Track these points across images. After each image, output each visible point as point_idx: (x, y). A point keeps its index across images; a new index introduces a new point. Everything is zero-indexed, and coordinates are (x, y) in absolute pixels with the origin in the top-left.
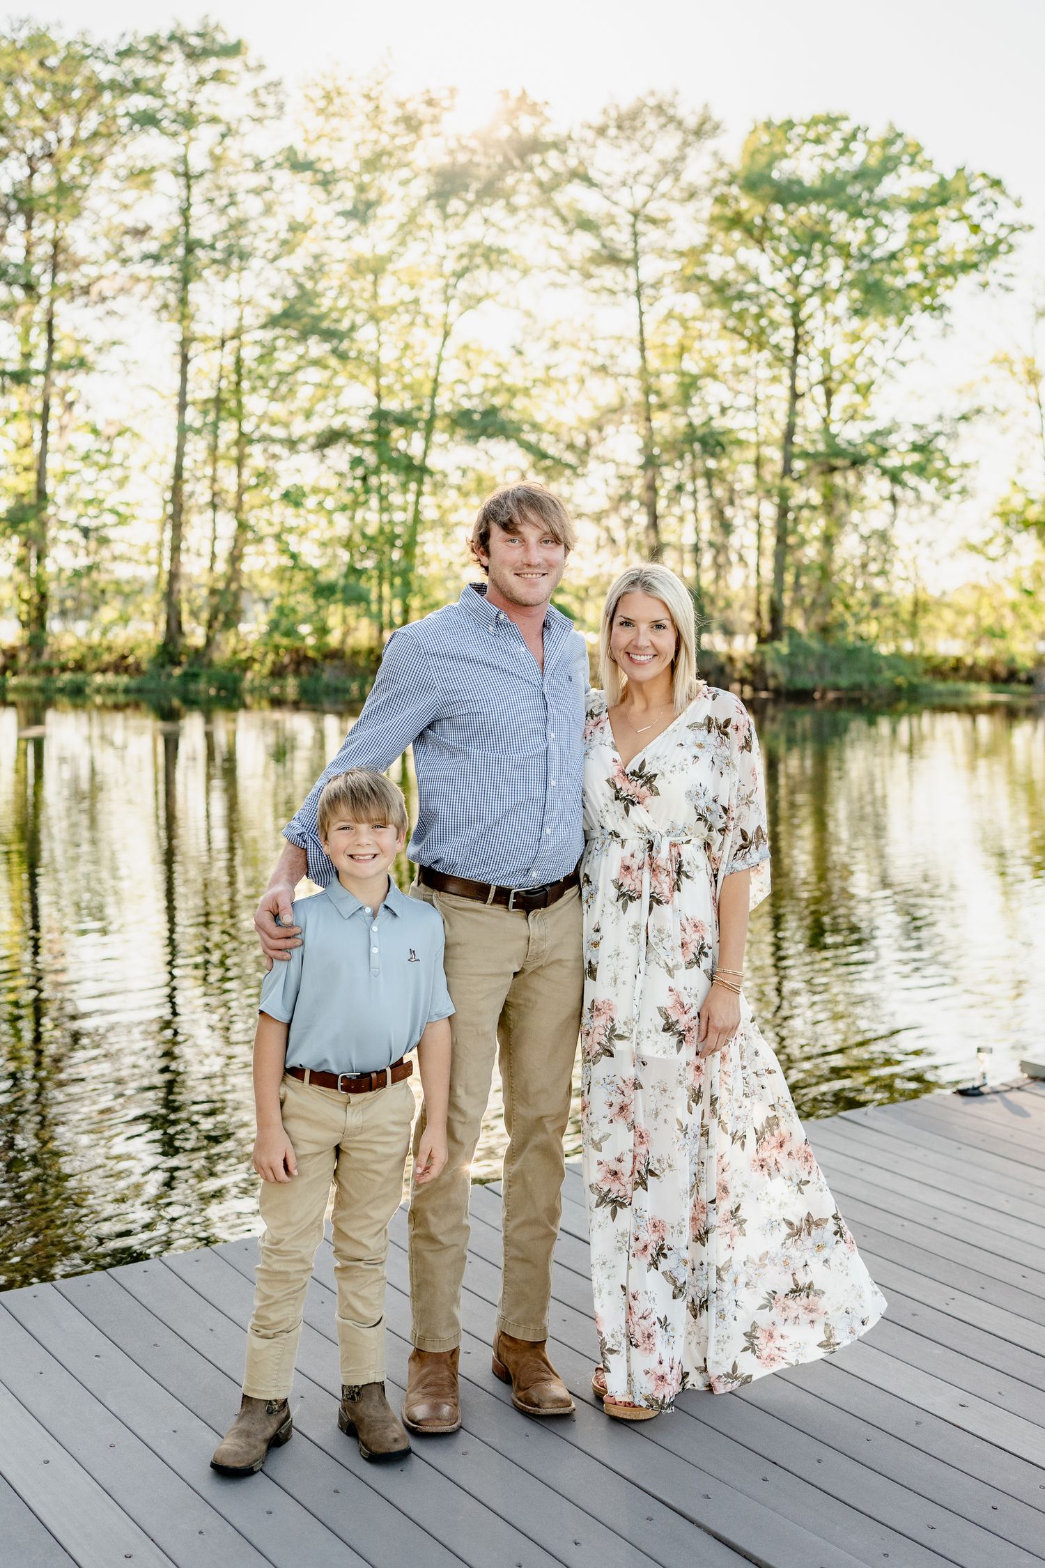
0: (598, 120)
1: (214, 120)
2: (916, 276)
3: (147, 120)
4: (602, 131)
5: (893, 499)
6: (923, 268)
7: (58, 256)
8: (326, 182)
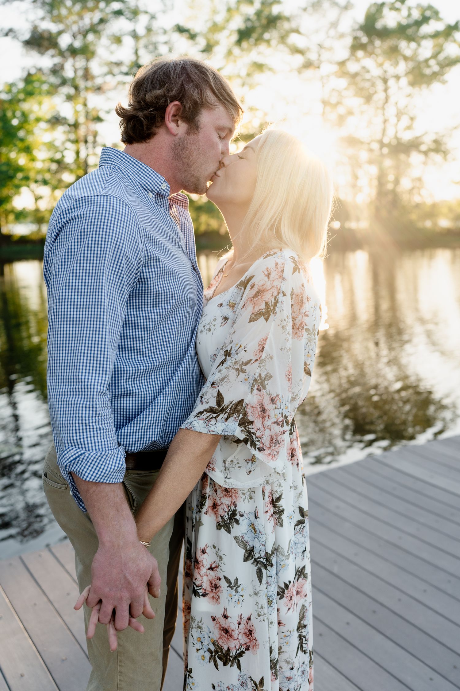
0: (304, 5)
1: (146, 12)
2: (436, 68)
3: (119, 13)
4: (305, 10)
5: (425, 163)
6: (439, 64)
7: (87, 75)
8: (193, 37)
